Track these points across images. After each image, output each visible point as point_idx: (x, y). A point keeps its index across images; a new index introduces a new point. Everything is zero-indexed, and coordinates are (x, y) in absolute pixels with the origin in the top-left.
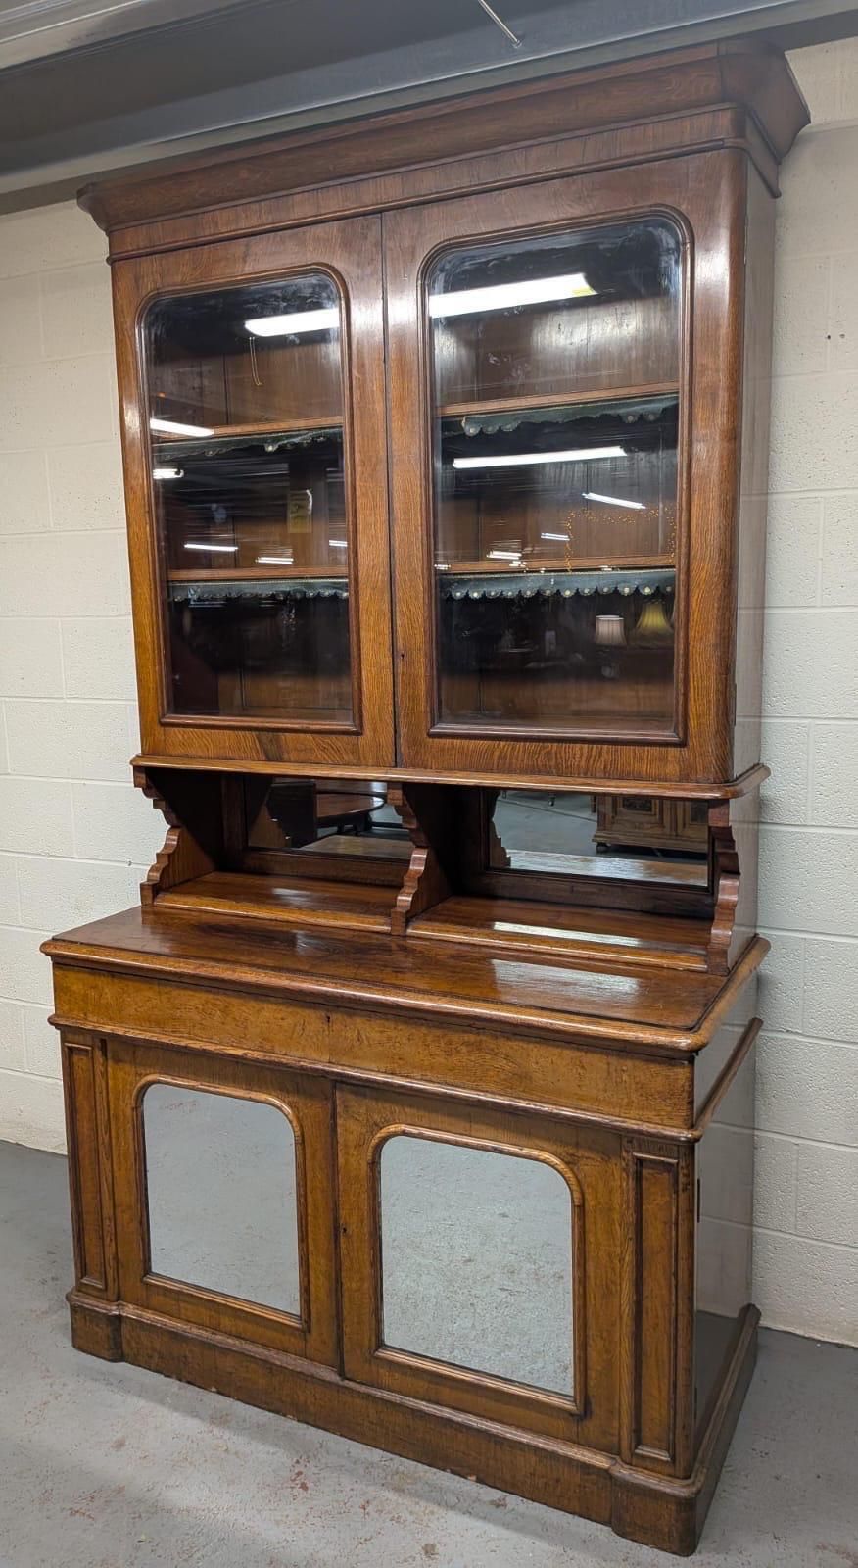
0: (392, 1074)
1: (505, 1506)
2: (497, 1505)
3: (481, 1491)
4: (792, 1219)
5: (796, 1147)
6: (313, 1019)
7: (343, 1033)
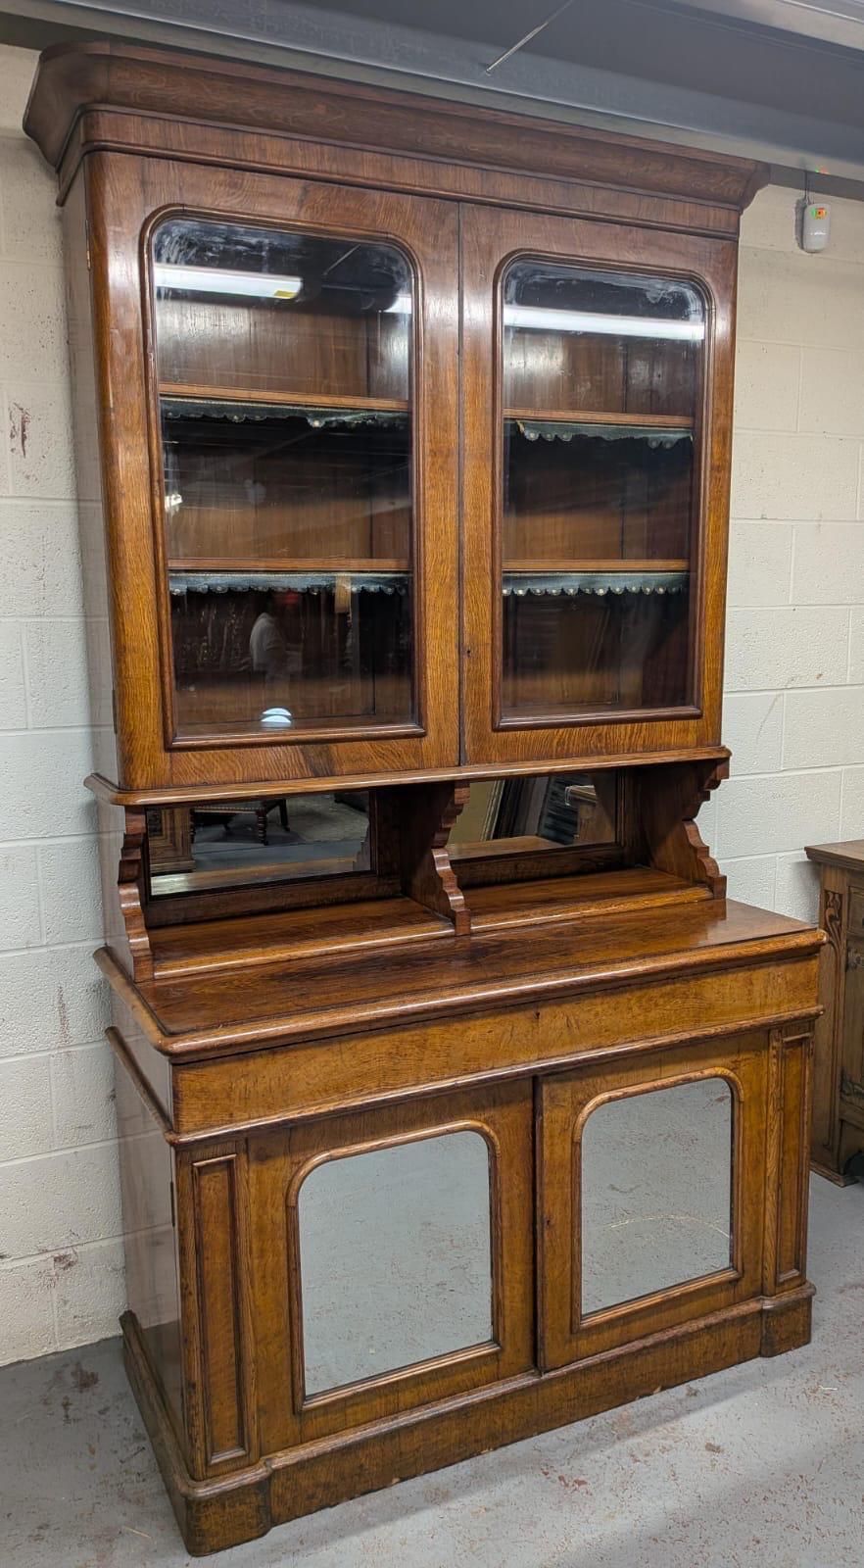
0: (599, 1048)
1: (698, 1391)
2: (693, 1394)
3: (672, 1394)
6: (520, 1021)
7: (553, 1025)
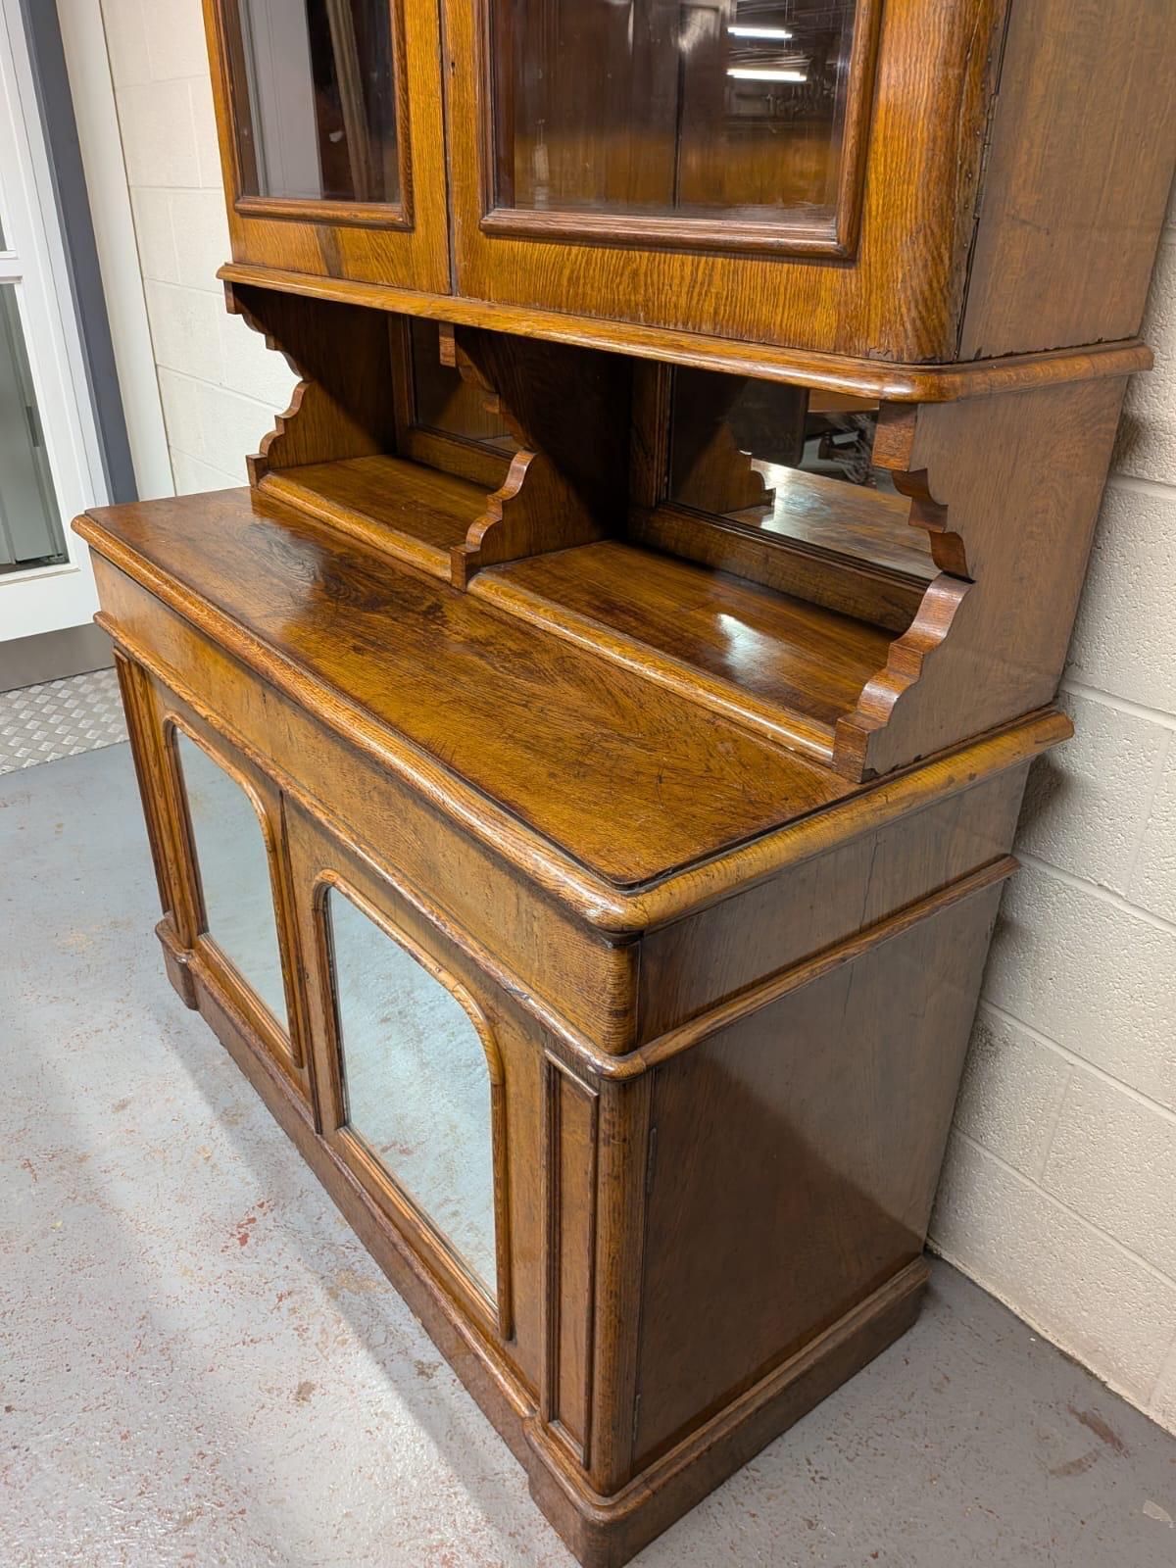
1: (429, 1377)
2: (423, 1370)
3: (419, 1341)
4: (1040, 1164)
5: (1069, 1067)
6: (254, 692)
7: (277, 723)
